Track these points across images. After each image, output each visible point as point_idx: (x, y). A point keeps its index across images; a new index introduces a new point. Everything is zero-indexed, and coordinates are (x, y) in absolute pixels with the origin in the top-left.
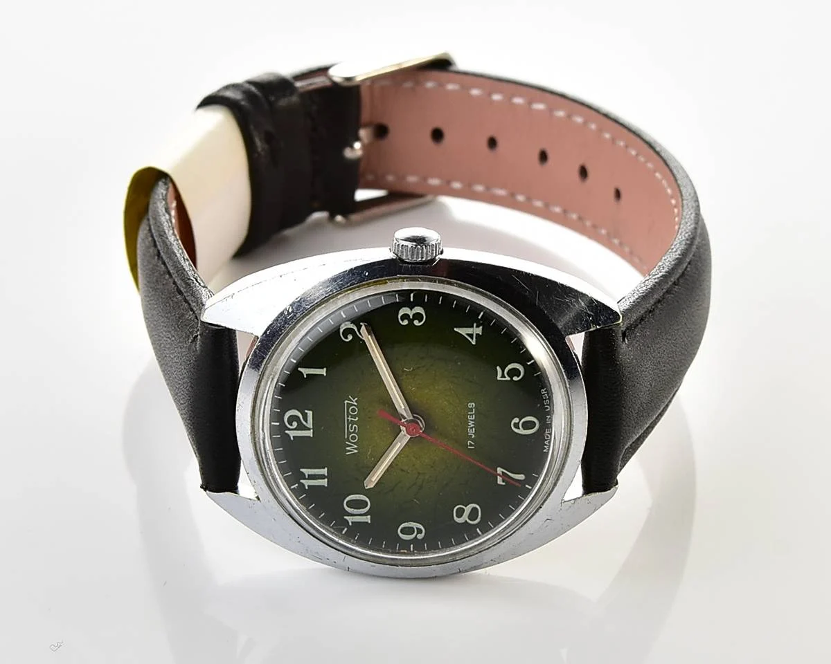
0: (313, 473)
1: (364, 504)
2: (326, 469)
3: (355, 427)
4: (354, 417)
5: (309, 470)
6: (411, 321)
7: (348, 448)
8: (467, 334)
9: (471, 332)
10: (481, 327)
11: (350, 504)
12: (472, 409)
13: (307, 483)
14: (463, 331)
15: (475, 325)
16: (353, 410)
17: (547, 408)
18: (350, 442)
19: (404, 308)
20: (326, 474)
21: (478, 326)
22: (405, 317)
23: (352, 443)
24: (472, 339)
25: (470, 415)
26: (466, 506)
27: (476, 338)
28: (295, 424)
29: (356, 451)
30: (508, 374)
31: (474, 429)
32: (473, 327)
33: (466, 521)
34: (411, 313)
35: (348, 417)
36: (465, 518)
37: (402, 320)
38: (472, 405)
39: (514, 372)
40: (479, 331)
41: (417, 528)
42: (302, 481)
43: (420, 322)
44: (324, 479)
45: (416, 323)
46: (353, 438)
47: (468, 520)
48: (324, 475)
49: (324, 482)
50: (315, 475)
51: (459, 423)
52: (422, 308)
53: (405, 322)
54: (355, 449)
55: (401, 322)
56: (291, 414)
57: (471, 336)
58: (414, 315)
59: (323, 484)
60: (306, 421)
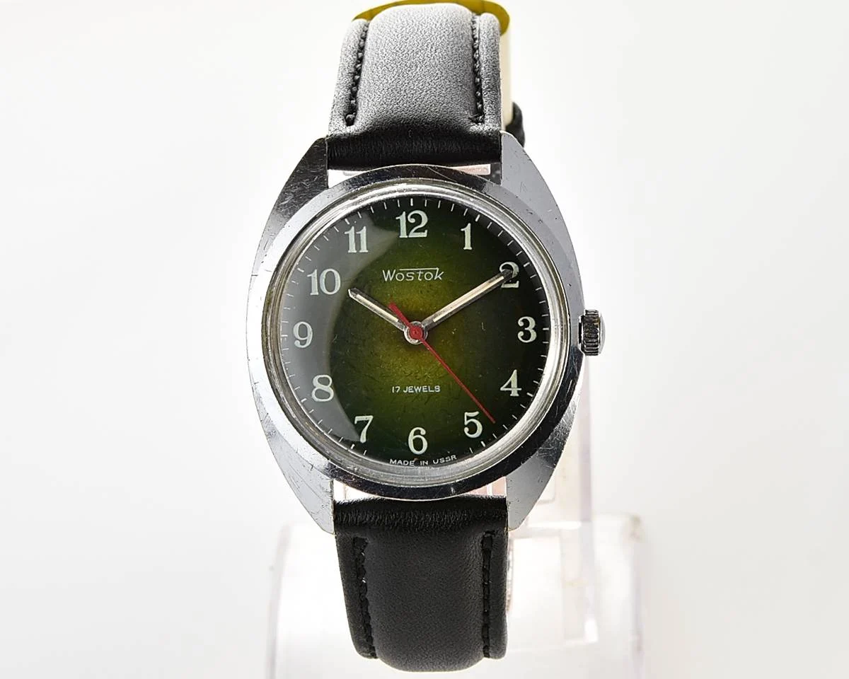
0: (361, 238)
1: (330, 288)
2: (367, 251)
3: (411, 278)
4: (422, 277)
5: (365, 235)
6: (522, 329)
7: (389, 272)
8: (510, 383)
9: (513, 386)
10: (517, 395)
11: (330, 275)
12: (434, 389)
13: (351, 232)
14: (514, 378)
15: (520, 389)
16: (428, 276)
17: (436, 461)
18: (396, 273)
19: (534, 322)
20: (361, 251)
21: (518, 392)
22: (527, 323)
23: (395, 277)
24: (506, 387)
25: (427, 388)
26: (331, 387)
27: (507, 391)
28: (413, 221)
29: (386, 279)
30: (472, 422)
31: (412, 392)
32: (518, 387)
33: (315, 387)
34: (530, 328)
35: (422, 271)
36: (318, 386)
37: (523, 321)
38: (438, 389)
39: (473, 428)
40: (514, 393)
41: (306, 340)
42: (353, 228)
43: (522, 337)
44: (356, 249)
45: (521, 334)
46: (400, 277)
47: (315, 389)
48: (360, 249)
49: (352, 249)
50: (360, 241)
51: (418, 378)
52: (534, 339)
53: (521, 323)
54: (389, 278)
55: (521, 319)
56: (423, 217)
57: (509, 386)
58: (528, 331)
59: (350, 248)
60: (416, 231)
